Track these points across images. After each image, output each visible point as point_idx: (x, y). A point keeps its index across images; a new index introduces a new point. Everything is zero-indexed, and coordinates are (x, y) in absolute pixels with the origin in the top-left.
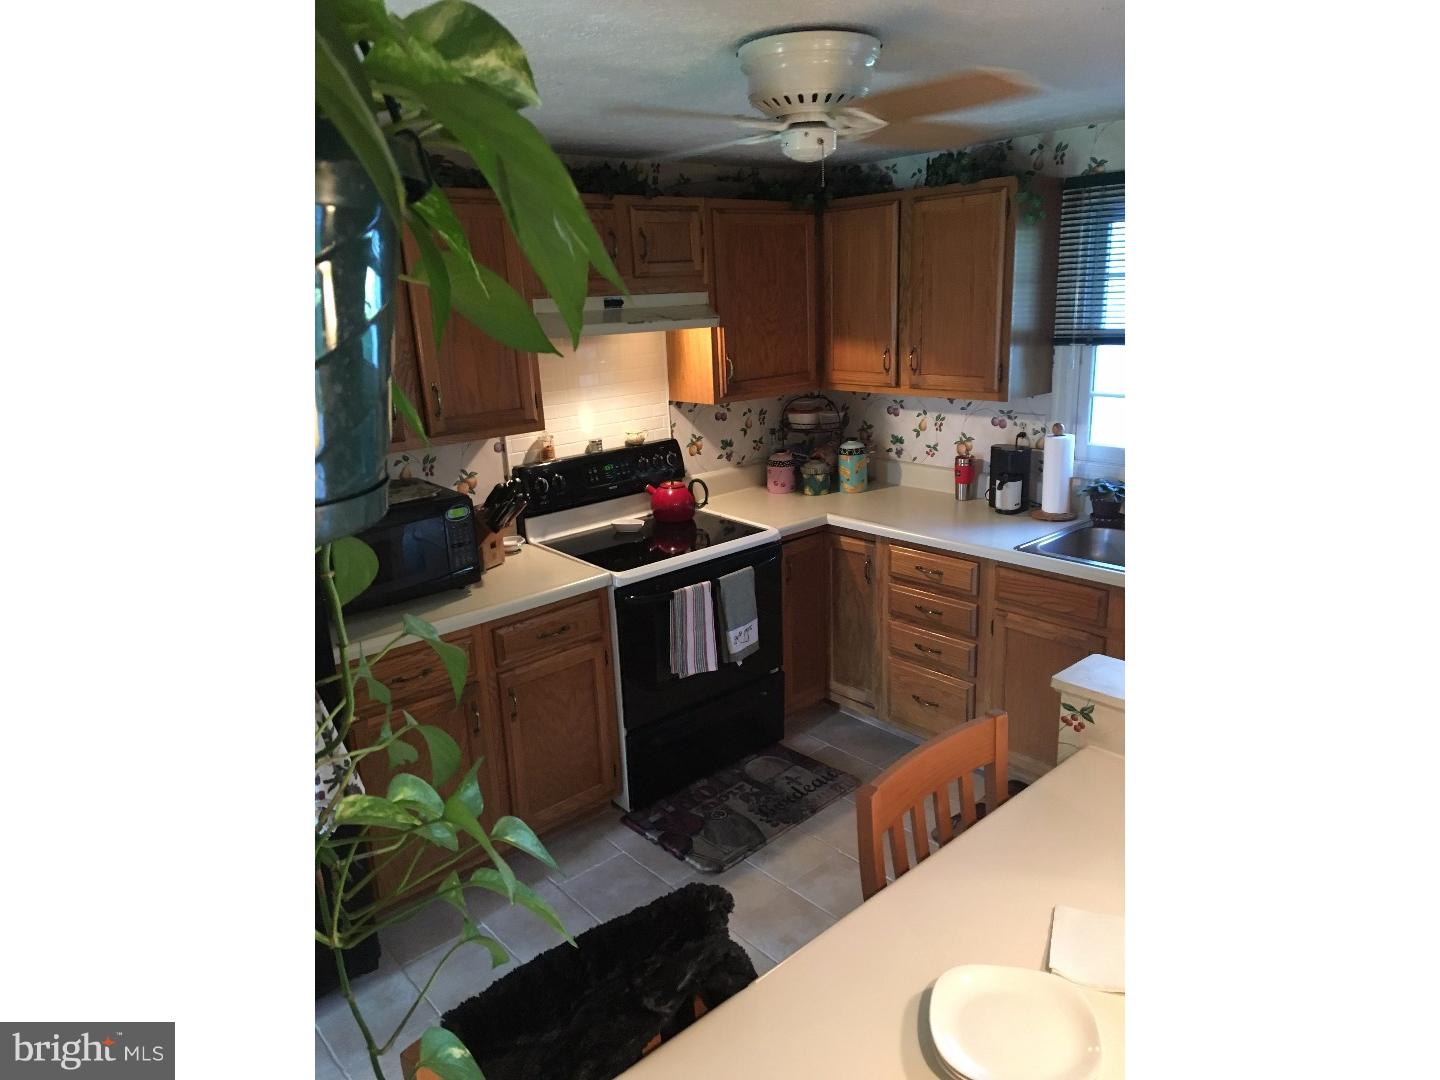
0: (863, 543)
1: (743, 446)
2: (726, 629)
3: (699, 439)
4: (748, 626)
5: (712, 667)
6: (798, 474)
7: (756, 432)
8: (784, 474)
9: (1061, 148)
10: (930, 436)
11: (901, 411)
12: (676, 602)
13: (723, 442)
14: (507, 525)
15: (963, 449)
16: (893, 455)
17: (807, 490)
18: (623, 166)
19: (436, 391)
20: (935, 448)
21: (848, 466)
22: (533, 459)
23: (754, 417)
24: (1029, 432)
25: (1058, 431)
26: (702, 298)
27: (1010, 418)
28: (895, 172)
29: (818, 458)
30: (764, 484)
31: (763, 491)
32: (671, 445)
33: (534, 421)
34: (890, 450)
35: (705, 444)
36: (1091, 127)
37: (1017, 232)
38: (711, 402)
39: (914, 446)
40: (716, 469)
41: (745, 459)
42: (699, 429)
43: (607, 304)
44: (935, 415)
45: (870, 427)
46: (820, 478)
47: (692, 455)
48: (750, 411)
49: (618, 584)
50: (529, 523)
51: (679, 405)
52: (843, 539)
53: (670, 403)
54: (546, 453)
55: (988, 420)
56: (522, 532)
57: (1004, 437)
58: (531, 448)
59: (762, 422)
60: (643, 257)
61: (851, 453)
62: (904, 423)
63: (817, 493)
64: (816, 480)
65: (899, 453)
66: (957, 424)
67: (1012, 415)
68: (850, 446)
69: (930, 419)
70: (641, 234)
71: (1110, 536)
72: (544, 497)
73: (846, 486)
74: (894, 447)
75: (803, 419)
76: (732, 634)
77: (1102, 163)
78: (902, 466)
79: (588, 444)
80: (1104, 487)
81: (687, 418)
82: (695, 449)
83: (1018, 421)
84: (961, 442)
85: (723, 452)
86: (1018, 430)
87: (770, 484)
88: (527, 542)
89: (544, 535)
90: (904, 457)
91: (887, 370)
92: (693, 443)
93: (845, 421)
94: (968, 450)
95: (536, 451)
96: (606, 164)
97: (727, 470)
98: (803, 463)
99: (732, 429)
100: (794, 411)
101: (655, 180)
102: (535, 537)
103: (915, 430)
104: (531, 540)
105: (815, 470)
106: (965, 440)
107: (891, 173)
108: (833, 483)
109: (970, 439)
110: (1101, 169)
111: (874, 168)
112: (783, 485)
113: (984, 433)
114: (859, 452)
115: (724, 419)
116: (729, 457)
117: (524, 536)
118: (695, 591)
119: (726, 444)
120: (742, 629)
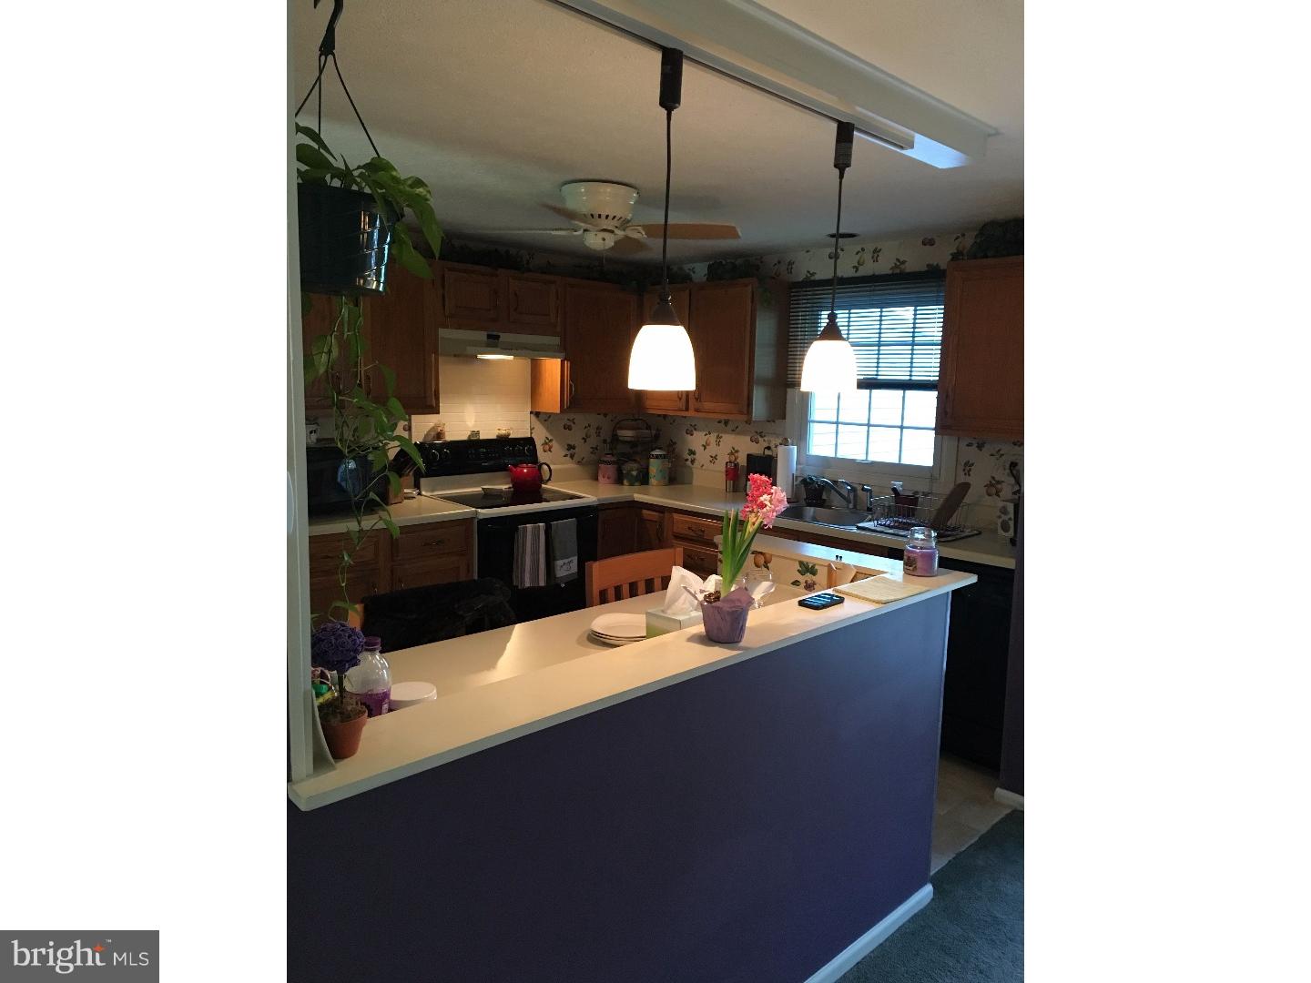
0: (657, 514)
1: (583, 450)
2: (555, 559)
3: (551, 441)
4: (570, 559)
5: (542, 584)
6: (619, 471)
7: (593, 441)
8: (611, 470)
9: (791, 263)
10: (713, 450)
11: (694, 432)
12: (521, 532)
13: (568, 445)
14: (408, 475)
15: (733, 458)
16: (689, 463)
17: (625, 482)
18: (507, 252)
19: (369, 379)
20: (715, 457)
21: (655, 467)
22: (430, 439)
23: (592, 431)
24: (772, 446)
25: (785, 443)
26: (556, 340)
27: (761, 436)
28: (694, 272)
29: (635, 461)
30: (596, 479)
31: (595, 482)
32: (530, 441)
33: (431, 407)
34: (687, 460)
35: (554, 444)
36: (808, 252)
37: (758, 313)
38: (559, 412)
39: (702, 457)
40: (562, 464)
41: (585, 460)
42: (551, 434)
43: (489, 337)
44: (716, 435)
45: (675, 443)
46: (634, 473)
47: (545, 452)
48: (589, 426)
49: (481, 517)
50: (423, 481)
51: (537, 414)
52: (645, 512)
53: (531, 413)
54: (439, 435)
55: (748, 438)
56: (417, 486)
57: (757, 449)
58: (429, 431)
59: (598, 436)
60: (516, 309)
61: (657, 457)
62: (697, 440)
63: (631, 485)
64: (632, 475)
65: (693, 461)
66: (729, 441)
67: (763, 434)
68: (657, 452)
69: (713, 437)
70: (516, 294)
71: (814, 512)
72: (436, 464)
73: (653, 481)
74: (689, 457)
75: (627, 434)
76: (559, 563)
77: (813, 274)
78: (694, 470)
79: (469, 433)
80: (811, 479)
81: (543, 425)
82: (547, 447)
83: (766, 439)
84: (732, 454)
85: (568, 453)
86: (766, 445)
87: (600, 478)
88: (420, 494)
89: (433, 491)
90: (696, 463)
91: (680, 399)
92: (546, 443)
93: (657, 437)
94: (736, 459)
95: (433, 434)
96: (496, 250)
97: (570, 465)
98: (623, 464)
99: (575, 437)
100: (621, 428)
101: (528, 262)
102: (426, 491)
103: (703, 445)
104: (423, 493)
105: (632, 468)
106: (734, 452)
107: (691, 273)
108: (643, 479)
109: (737, 451)
110: (812, 278)
111: (681, 269)
112: (608, 478)
113: (745, 446)
114: (664, 457)
115: (570, 430)
116: (572, 457)
117: (419, 488)
118: (533, 528)
119: (570, 447)
120: (566, 561)
